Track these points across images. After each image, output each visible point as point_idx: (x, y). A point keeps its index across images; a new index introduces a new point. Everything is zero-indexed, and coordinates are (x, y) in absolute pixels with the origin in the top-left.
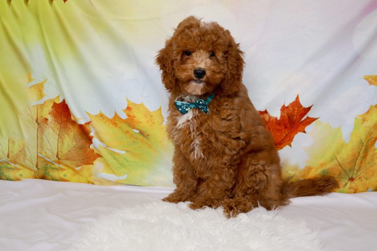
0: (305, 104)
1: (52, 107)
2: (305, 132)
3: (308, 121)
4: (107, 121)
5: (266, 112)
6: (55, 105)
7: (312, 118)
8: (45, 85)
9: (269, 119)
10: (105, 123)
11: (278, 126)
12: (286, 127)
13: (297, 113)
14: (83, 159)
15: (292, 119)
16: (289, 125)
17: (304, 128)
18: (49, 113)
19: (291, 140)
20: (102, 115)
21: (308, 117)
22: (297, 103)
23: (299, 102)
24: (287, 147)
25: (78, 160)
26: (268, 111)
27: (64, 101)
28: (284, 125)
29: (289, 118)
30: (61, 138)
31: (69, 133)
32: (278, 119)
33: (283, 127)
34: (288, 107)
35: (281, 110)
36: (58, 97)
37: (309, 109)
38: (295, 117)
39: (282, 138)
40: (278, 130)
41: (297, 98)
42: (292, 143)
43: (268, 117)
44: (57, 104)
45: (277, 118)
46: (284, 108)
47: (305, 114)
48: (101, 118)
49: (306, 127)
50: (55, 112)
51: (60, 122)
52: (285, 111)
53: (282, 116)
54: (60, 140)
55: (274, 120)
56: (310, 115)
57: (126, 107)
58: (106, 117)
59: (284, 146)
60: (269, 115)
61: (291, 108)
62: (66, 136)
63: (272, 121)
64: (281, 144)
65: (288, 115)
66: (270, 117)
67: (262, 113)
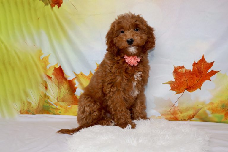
0: (208, 60)
1: (54, 70)
2: (210, 80)
3: (213, 73)
4: (85, 78)
5: (183, 67)
6: (55, 69)
7: (215, 71)
8: (49, 58)
9: (185, 71)
10: (84, 78)
11: (192, 76)
12: (196, 76)
13: (204, 66)
14: (72, 101)
15: (200, 70)
16: (198, 75)
17: (210, 78)
18: (52, 74)
19: (201, 85)
20: (82, 74)
21: (212, 70)
22: (203, 60)
23: (204, 59)
24: (198, 89)
25: (70, 102)
26: (185, 66)
27: (60, 66)
28: (195, 75)
29: (198, 70)
30: (59, 88)
31: (64, 85)
32: (191, 71)
33: (195, 76)
34: (197, 63)
35: (193, 65)
36: (57, 64)
37: (212, 64)
38: (202, 69)
39: (195, 83)
40: (191, 78)
41: (203, 57)
42: (201, 87)
44: (56, 68)
45: (190, 70)
46: (195, 64)
47: (210, 68)
48: (82, 76)
49: (211, 76)
50: (55, 73)
51: (58, 79)
52: (196, 66)
53: (193, 69)
54: (59, 90)
55: (189, 72)
56: (213, 68)
57: (96, 68)
58: (84, 75)
59: (196, 89)
62: (62, 87)
63: (187, 73)
64: (194, 88)
65: (197, 68)
66: (186, 70)
67: (180, 68)
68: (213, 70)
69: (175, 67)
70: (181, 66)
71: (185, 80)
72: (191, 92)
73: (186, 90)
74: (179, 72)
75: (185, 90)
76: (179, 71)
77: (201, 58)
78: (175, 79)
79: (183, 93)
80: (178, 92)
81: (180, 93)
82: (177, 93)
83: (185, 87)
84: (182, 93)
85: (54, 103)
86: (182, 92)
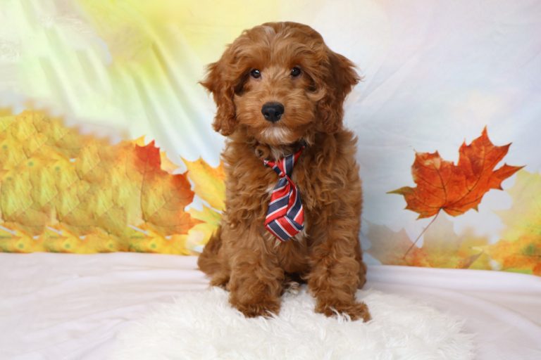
0: (497, 140)
1: (134, 151)
2: (501, 189)
3: (507, 171)
4: (209, 172)
5: (436, 155)
6: (138, 148)
7: (513, 167)
9: (441, 166)
10: (207, 173)
11: (456, 176)
12: (468, 177)
13: (485, 155)
14: (175, 226)
15: (478, 163)
16: (472, 174)
17: (500, 182)
19: (478, 200)
20: (202, 163)
21: (505, 165)
22: (483, 140)
23: (488, 138)
24: (472, 211)
25: (168, 227)
26: (440, 153)
28: (465, 174)
29: (473, 162)
30: (144, 194)
31: (156, 187)
32: (456, 164)
33: (463, 178)
34: (470, 146)
35: (460, 151)
36: (141, 139)
37: (505, 149)
38: (482, 161)
39: (463, 195)
40: (456, 181)
41: (485, 132)
42: (480, 206)
43: (439, 162)
45: (453, 163)
46: (464, 149)
47: (500, 158)
49: (503, 179)
50: (137, 158)
52: (466, 152)
53: (461, 160)
54: (143, 197)
55: (449, 167)
56: (508, 160)
58: (208, 166)
59: (467, 209)
60: (441, 159)
61: (475, 148)
62: (152, 192)
63: (446, 169)
64: (461, 206)
65: (470, 157)
66: (443, 163)
67: (430, 156)
68: (509, 164)
69: (417, 155)
70: (432, 151)
71: (440, 186)
72: (454, 215)
73: (442, 211)
74: (426, 167)
75: (439, 210)
76: (427, 163)
77: (479, 134)
78: (416, 182)
79: (435, 216)
80: (423, 213)
81: (428, 216)
82: (420, 217)
83: (440, 204)
84: (432, 218)
86: (432, 215)
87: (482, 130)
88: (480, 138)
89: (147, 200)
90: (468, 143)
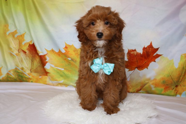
0: (155, 46)
1: (28, 46)
2: (155, 62)
3: (157, 56)
4: (55, 54)
5: (135, 50)
6: (30, 45)
7: (159, 55)
8: (25, 35)
9: (137, 54)
10: (54, 54)
12: (145, 58)
13: (151, 51)
14: (43, 73)
15: (149, 54)
16: (146, 57)
17: (155, 60)
18: (27, 49)
19: (148, 65)
20: (53, 51)
21: (157, 54)
22: (151, 46)
24: (146, 69)
25: (41, 73)
26: (136, 50)
27: (34, 44)
30: (32, 61)
31: (36, 59)
32: (142, 53)
33: (144, 58)
34: (146, 48)
35: (143, 49)
36: (31, 41)
37: (157, 49)
38: (150, 53)
39: (143, 64)
40: (141, 59)
42: (148, 67)
43: (136, 53)
45: (141, 53)
46: (144, 49)
47: (156, 52)
48: (52, 52)
49: (156, 59)
50: (30, 49)
51: (32, 54)
52: (145, 50)
54: (32, 63)
55: (139, 54)
56: (158, 52)
57: (65, 47)
58: (55, 52)
59: (144, 68)
60: (137, 52)
61: (148, 48)
62: (35, 61)
63: (138, 55)
64: (142, 67)
65: (146, 52)
66: (137, 53)
67: (133, 51)
69: (128, 50)
70: (134, 49)
71: (136, 60)
72: (140, 70)
73: (136, 68)
74: (131, 54)
75: (135, 69)
76: (132, 53)
78: (128, 59)
79: (134, 70)
80: (130, 69)
81: (132, 70)
82: (129, 71)
83: (136, 66)
84: (133, 71)
85: (27, 74)
86: (133, 70)
87: (150, 43)
88: (149, 45)
89: (33, 64)
90: (146, 47)
